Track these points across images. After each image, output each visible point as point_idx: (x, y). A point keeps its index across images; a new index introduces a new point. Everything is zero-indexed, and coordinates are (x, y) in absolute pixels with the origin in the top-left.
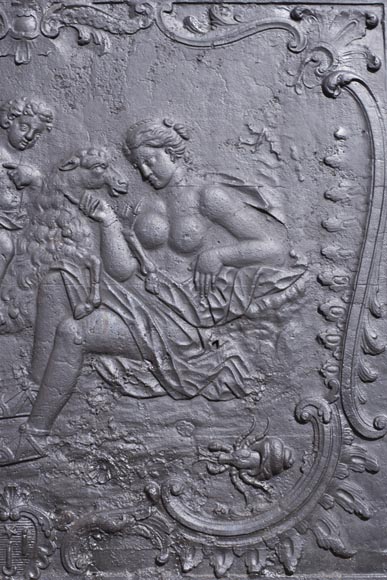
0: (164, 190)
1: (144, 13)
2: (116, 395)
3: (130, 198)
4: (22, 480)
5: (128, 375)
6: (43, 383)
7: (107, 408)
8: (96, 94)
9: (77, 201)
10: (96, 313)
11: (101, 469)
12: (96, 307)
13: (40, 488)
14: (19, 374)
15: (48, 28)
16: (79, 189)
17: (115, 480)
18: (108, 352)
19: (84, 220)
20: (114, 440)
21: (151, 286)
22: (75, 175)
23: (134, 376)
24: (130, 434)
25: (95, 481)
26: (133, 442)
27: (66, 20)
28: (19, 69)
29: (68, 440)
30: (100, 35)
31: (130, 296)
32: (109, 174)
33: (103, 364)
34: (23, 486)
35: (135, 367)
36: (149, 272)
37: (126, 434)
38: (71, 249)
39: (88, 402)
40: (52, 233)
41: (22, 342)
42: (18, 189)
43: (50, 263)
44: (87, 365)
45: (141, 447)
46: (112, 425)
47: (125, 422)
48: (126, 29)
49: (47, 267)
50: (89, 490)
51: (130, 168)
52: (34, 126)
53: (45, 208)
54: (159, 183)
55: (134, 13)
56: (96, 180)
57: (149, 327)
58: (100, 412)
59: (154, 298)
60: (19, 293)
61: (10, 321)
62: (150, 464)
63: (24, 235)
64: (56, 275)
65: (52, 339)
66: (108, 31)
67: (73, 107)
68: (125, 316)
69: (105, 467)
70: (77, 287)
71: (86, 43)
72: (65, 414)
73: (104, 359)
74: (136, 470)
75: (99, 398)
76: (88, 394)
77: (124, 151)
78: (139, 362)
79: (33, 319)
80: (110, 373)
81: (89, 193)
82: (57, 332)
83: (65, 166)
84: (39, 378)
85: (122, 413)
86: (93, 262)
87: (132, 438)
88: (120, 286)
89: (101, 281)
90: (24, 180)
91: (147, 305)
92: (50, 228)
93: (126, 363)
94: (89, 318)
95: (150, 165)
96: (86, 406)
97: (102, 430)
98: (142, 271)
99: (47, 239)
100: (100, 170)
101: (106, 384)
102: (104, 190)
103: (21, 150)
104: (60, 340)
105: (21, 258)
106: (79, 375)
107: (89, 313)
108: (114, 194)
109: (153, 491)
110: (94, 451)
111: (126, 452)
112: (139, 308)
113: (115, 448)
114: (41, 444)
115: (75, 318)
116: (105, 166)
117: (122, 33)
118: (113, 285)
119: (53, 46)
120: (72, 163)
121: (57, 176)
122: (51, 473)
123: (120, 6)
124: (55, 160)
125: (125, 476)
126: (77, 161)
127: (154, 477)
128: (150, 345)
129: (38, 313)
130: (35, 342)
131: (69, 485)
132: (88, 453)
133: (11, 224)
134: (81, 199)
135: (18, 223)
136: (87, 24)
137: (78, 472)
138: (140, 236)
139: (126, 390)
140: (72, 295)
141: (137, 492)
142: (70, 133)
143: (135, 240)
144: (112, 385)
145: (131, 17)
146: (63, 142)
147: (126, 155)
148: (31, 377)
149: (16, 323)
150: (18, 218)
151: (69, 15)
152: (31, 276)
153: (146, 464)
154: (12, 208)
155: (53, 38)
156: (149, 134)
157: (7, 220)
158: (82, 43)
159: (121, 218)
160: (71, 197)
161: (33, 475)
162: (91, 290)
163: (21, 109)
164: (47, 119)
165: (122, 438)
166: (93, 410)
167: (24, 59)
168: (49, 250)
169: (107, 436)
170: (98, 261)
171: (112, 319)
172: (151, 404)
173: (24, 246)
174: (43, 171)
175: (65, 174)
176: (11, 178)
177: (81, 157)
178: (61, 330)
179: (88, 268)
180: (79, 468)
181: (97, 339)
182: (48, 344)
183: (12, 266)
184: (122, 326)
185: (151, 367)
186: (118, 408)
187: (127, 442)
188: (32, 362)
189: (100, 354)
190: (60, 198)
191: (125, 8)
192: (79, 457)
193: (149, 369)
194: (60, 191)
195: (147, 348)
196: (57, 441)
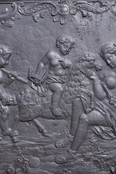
0: (114, 69)
1: (105, 6)
2: (100, 139)
3: (103, 72)
4: (69, 168)
5: (104, 132)
6: (75, 135)
7: (97, 143)
8: (89, 35)
9: (85, 73)
10: (93, 111)
11: (95, 163)
12: (93, 110)
13: (75, 170)
14: (67, 132)
15: (72, 11)
16: (85, 68)
17: (100, 167)
18: (97, 125)
19: (87, 79)
20: (99, 154)
21: (111, 102)
22: (84, 64)
23: (106, 133)
24: (105, 152)
25: (93, 167)
26: (106, 154)
27: (78, 8)
28: (62, 26)
29: (84, 154)
30: (90, 13)
31: (104, 105)
32: (96, 63)
33: (95, 129)
34: (69, 170)
35: (106, 130)
36: (111, 97)
37: (103, 152)
38: (83, 90)
39: (90, 142)
40: (77, 84)
41: (67, 121)
42: (64, 69)
43: (76, 95)
44: (90, 129)
45: (109, 156)
46: (99, 149)
47: (103, 148)
48: (99, 11)
49: (75, 96)
50: (92, 171)
51: (102, 61)
52: (69, 47)
53: (74, 75)
54: (113, 66)
55: (102, 5)
56: (91, 66)
57: (111, 116)
58: (95, 145)
59: (112, 106)
60: (66, 105)
61: (63, 115)
62: (112, 161)
63: (67, 85)
64: (78, 99)
65: (78, 121)
66: (93, 12)
67: (82, 39)
68: (103, 112)
69: (96, 163)
70: (86, 103)
71: (85, 16)
72: (83, 146)
73: (95, 127)
74: (107, 164)
75: (94, 140)
76: (90, 139)
77: (100, 55)
78: (108, 128)
79: (71, 114)
80: (98, 132)
81: (89, 70)
82: (79, 118)
83: (80, 60)
84: (74, 134)
85: (102, 145)
86: (91, 94)
87: (106, 153)
88: (101, 102)
89: (94, 101)
90: (66, 66)
91: (110, 109)
92: (76, 82)
93: (103, 128)
94: (90, 113)
95: (110, 60)
96: (90, 143)
97: (95, 151)
98: (108, 97)
99: (75, 86)
100: (92, 62)
101: (96, 135)
102: (94, 69)
103: (65, 55)
104: (81, 121)
105: (66, 93)
106: (87, 132)
107: (90, 111)
108: (97, 70)
109: (113, 170)
110: (93, 158)
111: (104, 158)
112: (107, 110)
113: (100, 156)
114: (75, 156)
115: (85, 113)
116: (94, 60)
117: (98, 13)
118: (98, 102)
119: (74, 18)
120: (83, 60)
121: (78, 64)
122: (78, 165)
123: (96, 3)
124: (77, 58)
125: (103, 166)
126: (84, 59)
127: (113, 166)
128: (111, 122)
129: (72, 112)
130: (72, 122)
131: (85, 169)
132: (91, 158)
133: (62, 81)
134: (86, 72)
135: (64, 81)
136: (85, 10)
137: (87, 165)
138: (107, 84)
139: (104, 137)
140: (84, 105)
141: (107, 171)
142: (81, 49)
143: (105, 86)
144: (99, 136)
145: (101, 7)
146: (79, 52)
147: (101, 57)
148: (71, 133)
149: (65, 115)
150: (64, 79)
151: (79, 6)
152: (70, 99)
153: (110, 161)
154: (62, 75)
155: (74, 15)
156: (109, 49)
157: (60, 80)
158: (84, 16)
159: (100, 78)
160: (83, 71)
161: (73, 166)
162: (91, 104)
163: (64, 40)
164: (73, 44)
165: (102, 153)
166: (92, 144)
167: (64, 23)
168: (76, 90)
169: (97, 152)
170: (93, 94)
171: (99, 113)
172: (112, 142)
173: (67, 89)
174: (73, 63)
175: (80, 63)
176: (61, 65)
177: (86, 57)
178: (81, 118)
179: (90, 96)
180: (88, 163)
181: (94, 121)
182: (76, 122)
183: (63, 96)
184: (102, 116)
185: (112, 129)
186: (101, 143)
187: (104, 154)
188: (71, 128)
189: (94, 125)
190: (79, 72)
191: (98, 4)
192: (88, 160)
193: (111, 130)
194: (79, 69)
195: (111, 123)
196: (80, 155)
